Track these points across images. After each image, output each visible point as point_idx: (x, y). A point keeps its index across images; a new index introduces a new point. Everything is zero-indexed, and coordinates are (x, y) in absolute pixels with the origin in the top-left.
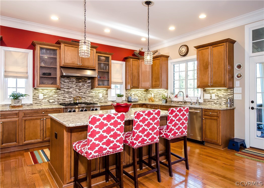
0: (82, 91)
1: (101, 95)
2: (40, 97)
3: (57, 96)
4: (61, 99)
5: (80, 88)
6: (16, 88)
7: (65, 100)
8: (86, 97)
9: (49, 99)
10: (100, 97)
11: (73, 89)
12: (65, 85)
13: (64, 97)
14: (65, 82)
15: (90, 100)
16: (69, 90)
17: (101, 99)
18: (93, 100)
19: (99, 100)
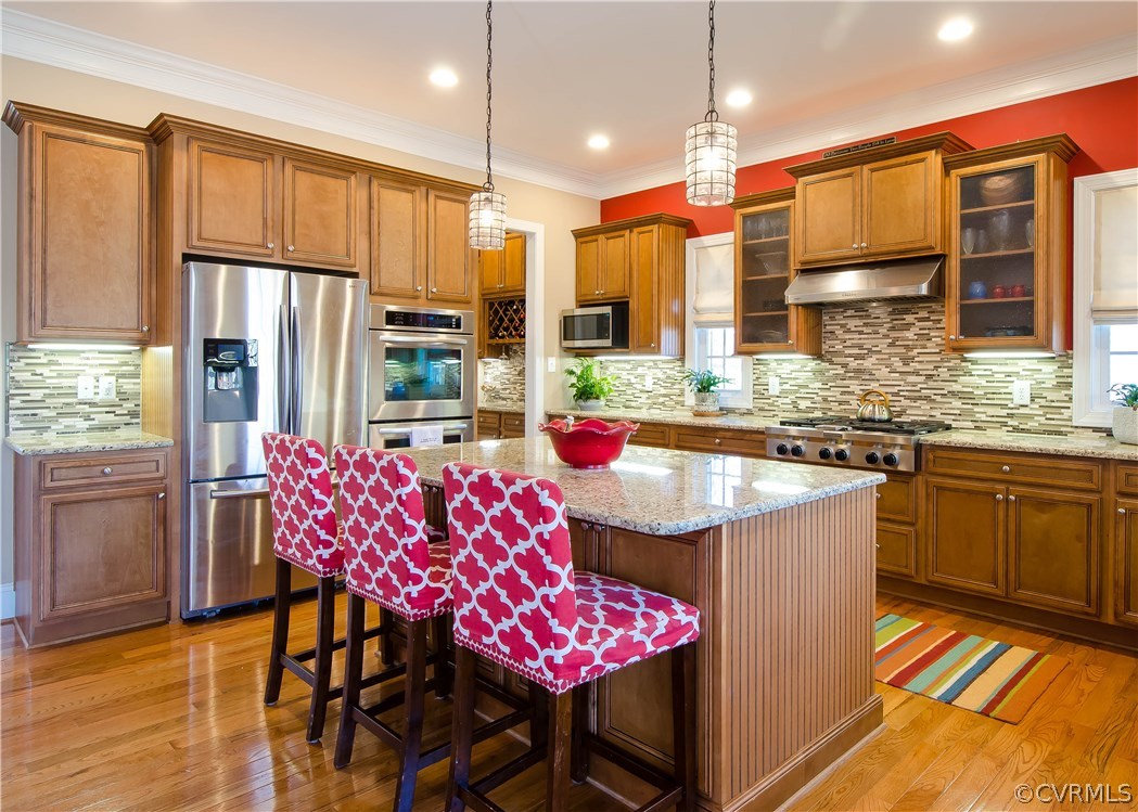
0: (918, 366)
1: (1020, 391)
2: (770, 387)
3: (819, 385)
4: (834, 399)
5: (910, 353)
6: (724, 357)
7: (847, 403)
8: (938, 398)
9: (798, 395)
10: (1018, 401)
11: (878, 356)
12: (848, 343)
13: (843, 393)
14: (849, 331)
15: (958, 412)
16: (861, 362)
17: (1022, 411)
18: (973, 413)
19: (1010, 416)
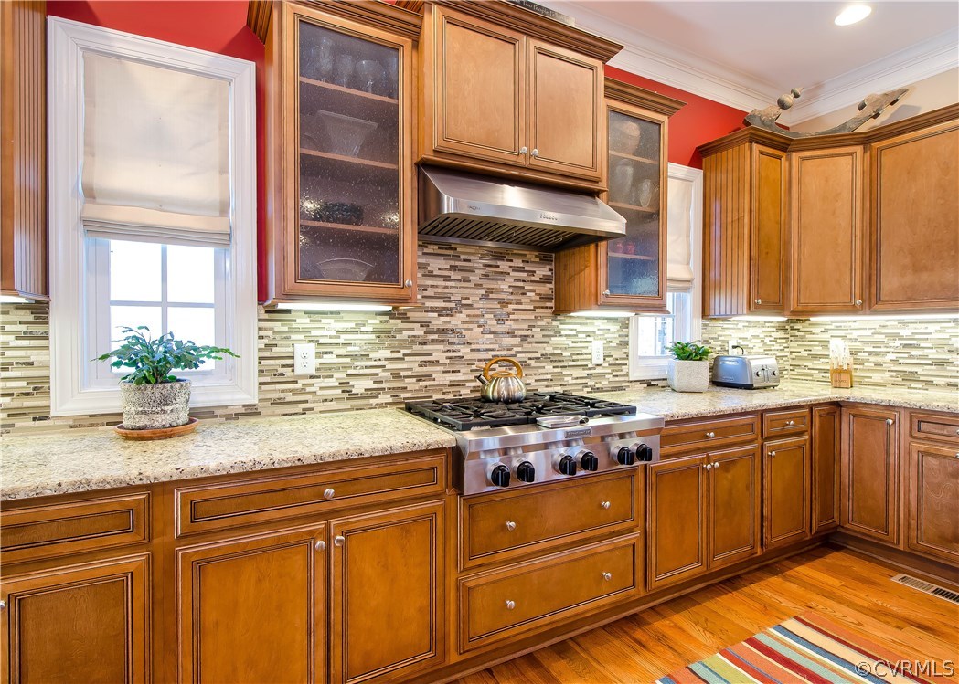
0: (514, 325)
1: (596, 350)
2: (298, 362)
3: (387, 353)
4: (409, 373)
5: (506, 310)
6: (164, 304)
7: (429, 377)
8: (532, 363)
9: (351, 371)
10: (595, 361)
11: (469, 312)
12: (430, 292)
13: (423, 364)
14: (430, 275)
15: (549, 377)
16: (447, 319)
17: (599, 370)
18: (561, 375)
19: (590, 376)
